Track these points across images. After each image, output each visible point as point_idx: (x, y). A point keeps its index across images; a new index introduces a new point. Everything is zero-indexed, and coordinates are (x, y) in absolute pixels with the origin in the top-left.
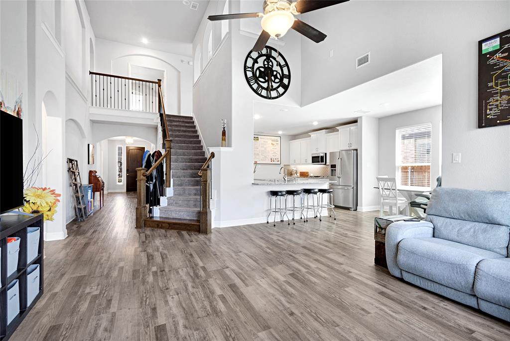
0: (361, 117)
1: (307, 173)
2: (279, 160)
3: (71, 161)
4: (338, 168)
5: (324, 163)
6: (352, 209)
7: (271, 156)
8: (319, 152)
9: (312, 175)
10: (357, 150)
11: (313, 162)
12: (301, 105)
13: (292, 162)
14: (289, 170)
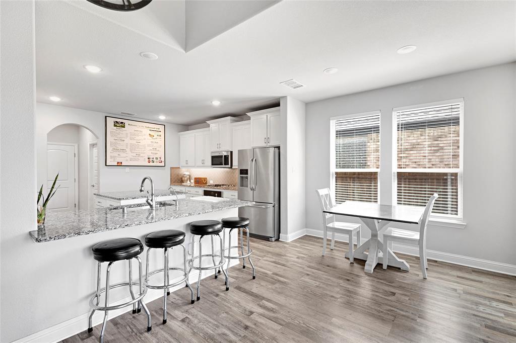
0: (285, 97)
1: (205, 179)
2: (163, 160)
4: (251, 174)
5: (229, 166)
6: (273, 239)
7: (148, 153)
8: (221, 149)
9: (211, 182)
10: (279, 148)
11: (212, 165)
13: (183, 163)
14: (178, 175)
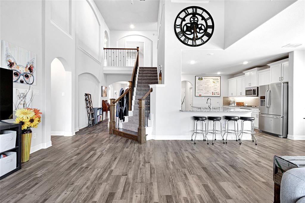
1: (243, 103)
2: (219, 93)
3: (86, 95)
4: (267, 100)
5: (256, 95)
6: (281, 137)
7: (212, 90)
8: (251, 86)
9: (246, 105)
10: (288, 83)
11: (246, 95)
12: (224, 48)
13: (230, 95)
14: (227, 101)
